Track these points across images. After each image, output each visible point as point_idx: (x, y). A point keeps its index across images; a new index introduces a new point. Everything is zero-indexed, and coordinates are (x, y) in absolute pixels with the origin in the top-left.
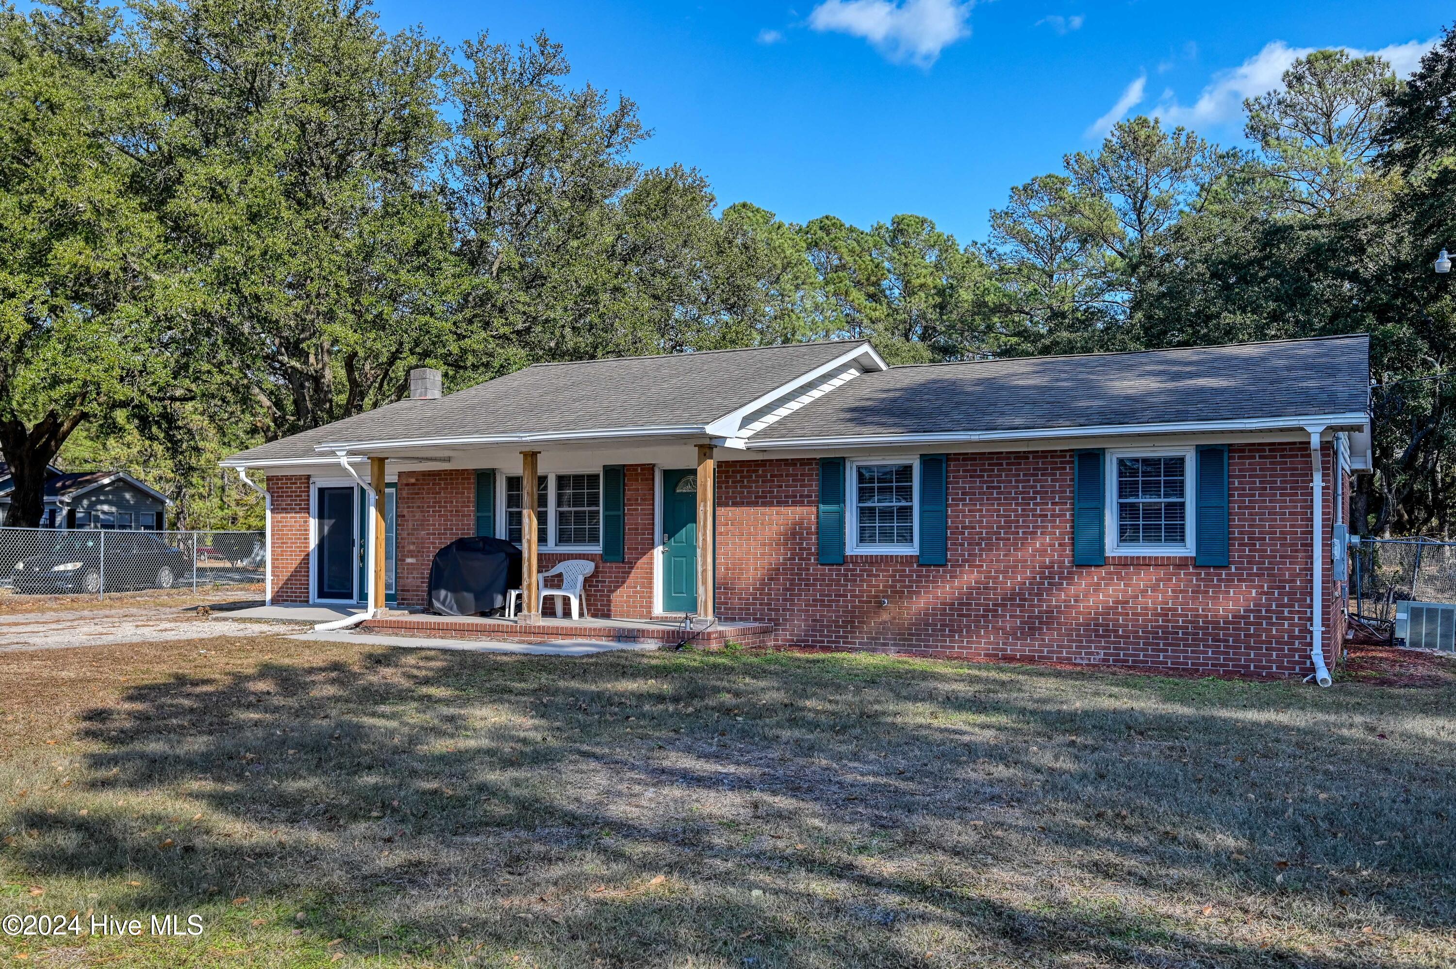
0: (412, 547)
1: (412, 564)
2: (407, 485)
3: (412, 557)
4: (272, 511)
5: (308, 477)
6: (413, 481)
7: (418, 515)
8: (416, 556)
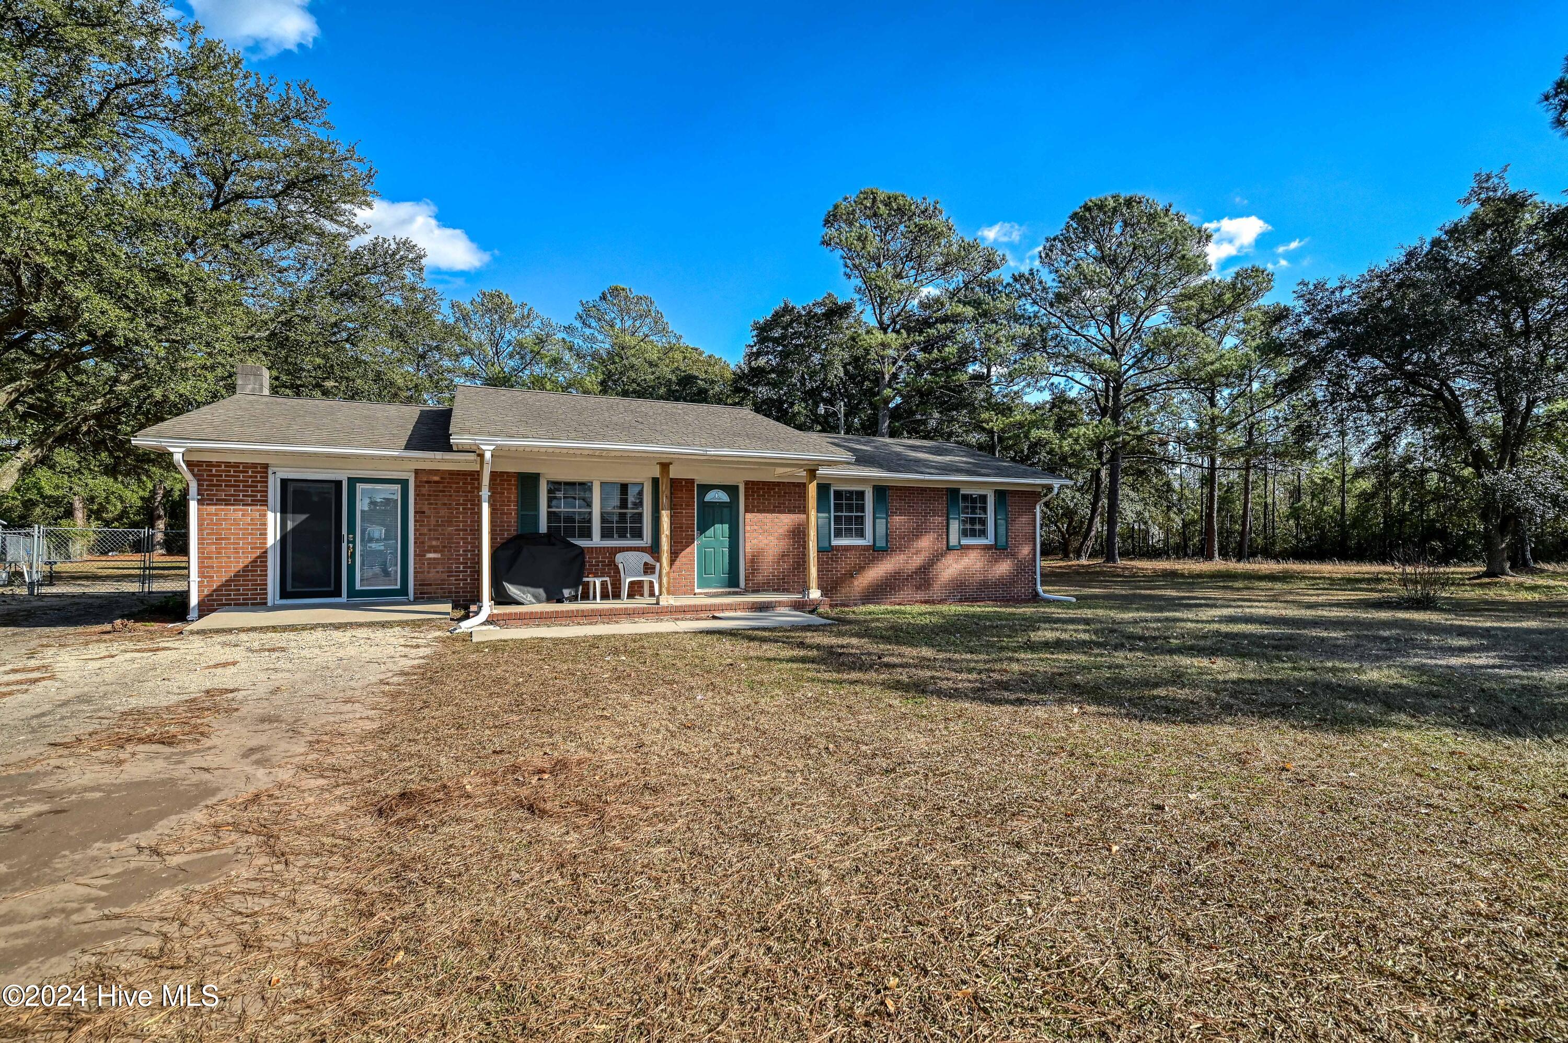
0: (434, 543)
1: (434, 559)
2: (427, 482)
3: (435, 552)
4: (200, 502)
5: (266, 466)
6: (436, 478)
7: (443, 512)
8: (440, 552)
